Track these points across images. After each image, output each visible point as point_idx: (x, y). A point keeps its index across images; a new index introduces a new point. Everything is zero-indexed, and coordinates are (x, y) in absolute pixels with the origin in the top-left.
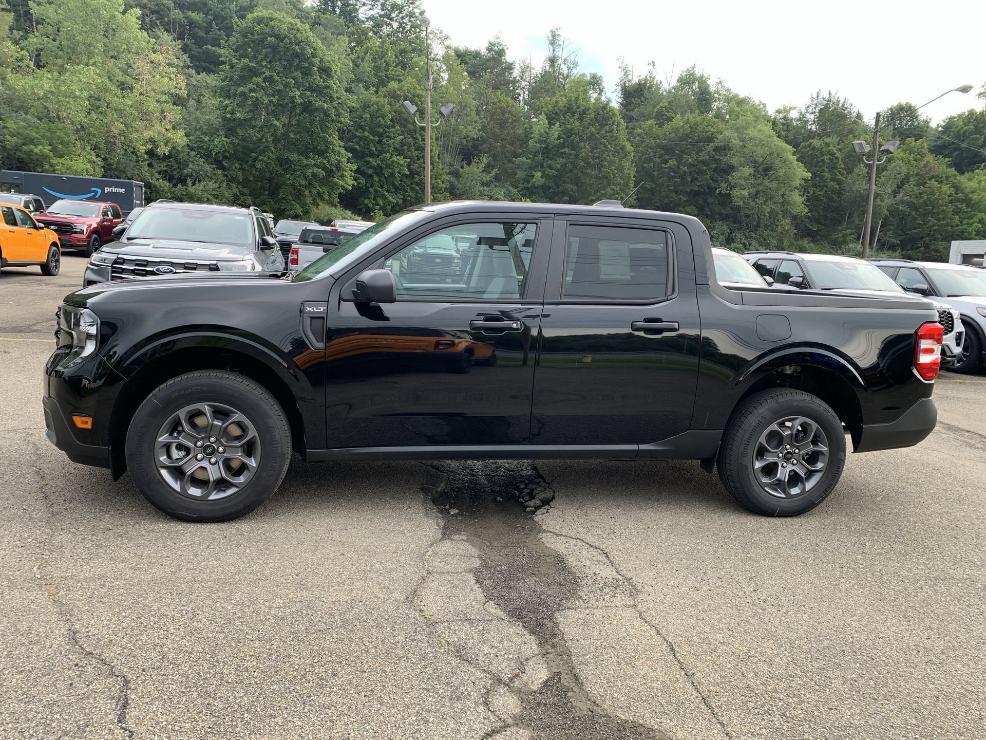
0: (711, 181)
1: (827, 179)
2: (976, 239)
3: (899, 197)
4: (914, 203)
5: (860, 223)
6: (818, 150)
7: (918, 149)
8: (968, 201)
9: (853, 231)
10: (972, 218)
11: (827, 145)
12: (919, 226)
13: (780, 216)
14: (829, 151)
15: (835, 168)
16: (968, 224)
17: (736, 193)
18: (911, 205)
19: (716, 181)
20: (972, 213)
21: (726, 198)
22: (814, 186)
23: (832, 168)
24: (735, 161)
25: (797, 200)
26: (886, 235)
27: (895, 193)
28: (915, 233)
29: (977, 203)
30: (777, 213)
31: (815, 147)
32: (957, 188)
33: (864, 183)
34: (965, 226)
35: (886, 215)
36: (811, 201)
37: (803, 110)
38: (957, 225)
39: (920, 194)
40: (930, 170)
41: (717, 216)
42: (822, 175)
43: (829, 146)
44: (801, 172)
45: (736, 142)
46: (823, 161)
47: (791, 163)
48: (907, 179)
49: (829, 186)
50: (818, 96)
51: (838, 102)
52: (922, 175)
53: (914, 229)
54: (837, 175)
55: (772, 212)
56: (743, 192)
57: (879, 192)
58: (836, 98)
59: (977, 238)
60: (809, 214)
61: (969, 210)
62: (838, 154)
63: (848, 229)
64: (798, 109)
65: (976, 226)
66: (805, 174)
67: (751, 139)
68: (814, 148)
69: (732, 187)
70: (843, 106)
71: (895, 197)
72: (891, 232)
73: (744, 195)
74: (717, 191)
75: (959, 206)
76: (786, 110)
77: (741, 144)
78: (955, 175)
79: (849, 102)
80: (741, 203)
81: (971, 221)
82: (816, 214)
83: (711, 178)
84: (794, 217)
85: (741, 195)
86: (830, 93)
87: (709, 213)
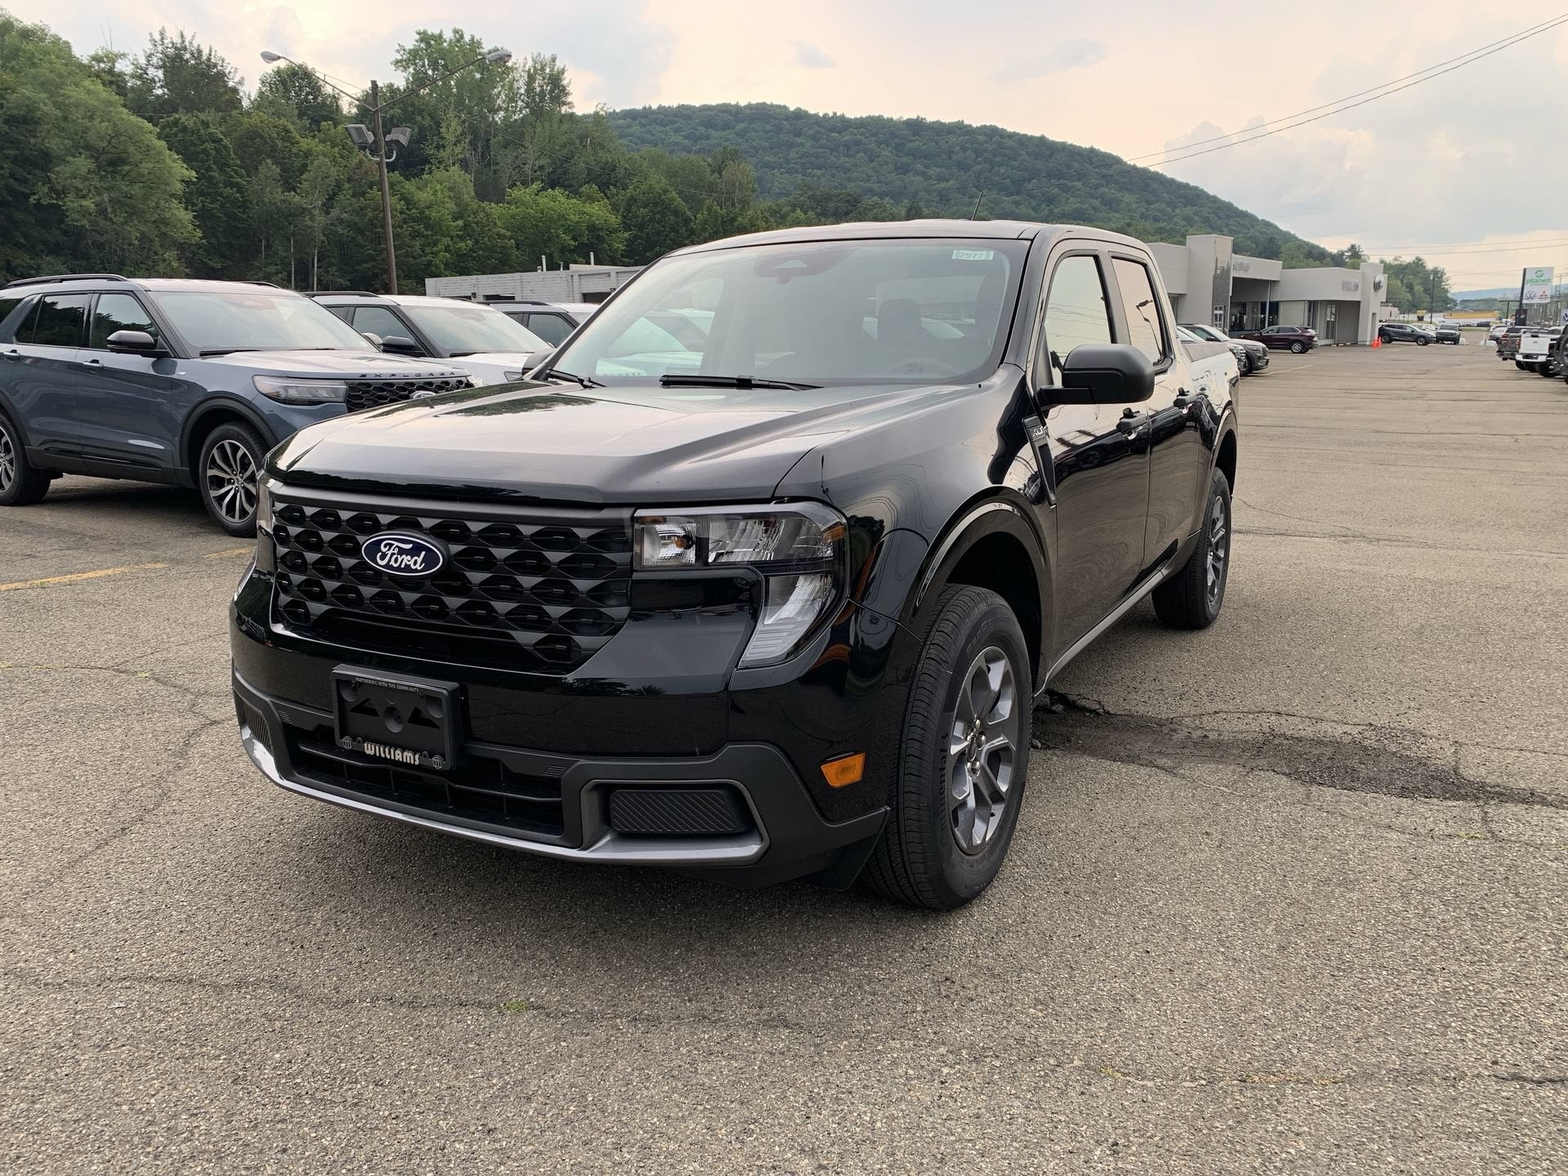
0: (12, 181)
1: (217, 182)
2: (446, 276)
3: (335, 212)
4: (356, 223)
5: (286, 254)
6: (193, 132)
7: (341, 140)
8: (423, 219)
9: (279, 267)
10: (436, 245)
11: (206, 124)
12: (372, 258)
13: (157, 244)
14: (211, 134)
15: (227, 165)
16: (432, 253)
17: (71, 203)
18: (352, 226)
19: (23, 181)
20: (434, 238)
21: (52, 215)
22: (201, 193)
23: (223, 166)
24: (54, 144)
25: (183, 216)
26: (327, 272)
27: (327, 207)
28: (369, 269)
29: (437, 223)
30: (151, 241)
31: (186, 127)
32: (407, 200)
33: (279, 190)
34: (429, 257)
35: (323, 242)
36: (203, 218)
37: (143, 61)
38: (420, 256)
39: (362, 209)
40: (366, 173)
41: (40, 247)
42: (210, 176)
43: (208, 127)
44: (179, 170)
45: (48, 109)
46: (205, 151)
47: (160, 153)
48: (338, 186)
49: (225, 195)
50: (162, 39)
51: (200, 52)
52: (356, 180)
53: (366, 263)
54: (232, 177)
55: (143, 237)
56: (84, 203)
57: (305, 206)
58: (195, 45)
59: (447, 273)
60: (204, 241)
61: (430, 233)
62: (226, 141)
63: (270, 264)
64: (131, 57)
65: (444, 256)
66: (186, 173)
67: (77, 106)
68: (184, 129)
69: (61, 193)
70: (209, 59)
71: (328, 213)
72: (334, 268)
73: (88, 207)
74: (32, 200)
75: (417, 227)
76: (112, 58)
77: (58, 113)
78: (400, 182)
79: (219, 54)
80: (85, 223)
81: (435, 249)
82: (214, 241)
83: (12, 176)
84: (181, 247)
85: (81, 207)
86: (182, 36)
87: (22, 240)
